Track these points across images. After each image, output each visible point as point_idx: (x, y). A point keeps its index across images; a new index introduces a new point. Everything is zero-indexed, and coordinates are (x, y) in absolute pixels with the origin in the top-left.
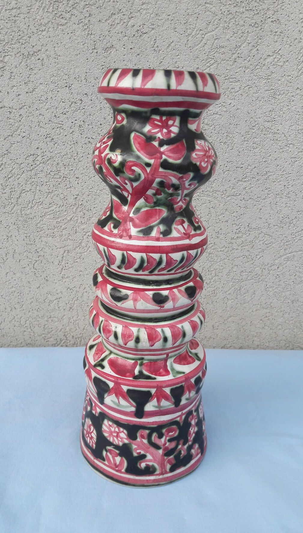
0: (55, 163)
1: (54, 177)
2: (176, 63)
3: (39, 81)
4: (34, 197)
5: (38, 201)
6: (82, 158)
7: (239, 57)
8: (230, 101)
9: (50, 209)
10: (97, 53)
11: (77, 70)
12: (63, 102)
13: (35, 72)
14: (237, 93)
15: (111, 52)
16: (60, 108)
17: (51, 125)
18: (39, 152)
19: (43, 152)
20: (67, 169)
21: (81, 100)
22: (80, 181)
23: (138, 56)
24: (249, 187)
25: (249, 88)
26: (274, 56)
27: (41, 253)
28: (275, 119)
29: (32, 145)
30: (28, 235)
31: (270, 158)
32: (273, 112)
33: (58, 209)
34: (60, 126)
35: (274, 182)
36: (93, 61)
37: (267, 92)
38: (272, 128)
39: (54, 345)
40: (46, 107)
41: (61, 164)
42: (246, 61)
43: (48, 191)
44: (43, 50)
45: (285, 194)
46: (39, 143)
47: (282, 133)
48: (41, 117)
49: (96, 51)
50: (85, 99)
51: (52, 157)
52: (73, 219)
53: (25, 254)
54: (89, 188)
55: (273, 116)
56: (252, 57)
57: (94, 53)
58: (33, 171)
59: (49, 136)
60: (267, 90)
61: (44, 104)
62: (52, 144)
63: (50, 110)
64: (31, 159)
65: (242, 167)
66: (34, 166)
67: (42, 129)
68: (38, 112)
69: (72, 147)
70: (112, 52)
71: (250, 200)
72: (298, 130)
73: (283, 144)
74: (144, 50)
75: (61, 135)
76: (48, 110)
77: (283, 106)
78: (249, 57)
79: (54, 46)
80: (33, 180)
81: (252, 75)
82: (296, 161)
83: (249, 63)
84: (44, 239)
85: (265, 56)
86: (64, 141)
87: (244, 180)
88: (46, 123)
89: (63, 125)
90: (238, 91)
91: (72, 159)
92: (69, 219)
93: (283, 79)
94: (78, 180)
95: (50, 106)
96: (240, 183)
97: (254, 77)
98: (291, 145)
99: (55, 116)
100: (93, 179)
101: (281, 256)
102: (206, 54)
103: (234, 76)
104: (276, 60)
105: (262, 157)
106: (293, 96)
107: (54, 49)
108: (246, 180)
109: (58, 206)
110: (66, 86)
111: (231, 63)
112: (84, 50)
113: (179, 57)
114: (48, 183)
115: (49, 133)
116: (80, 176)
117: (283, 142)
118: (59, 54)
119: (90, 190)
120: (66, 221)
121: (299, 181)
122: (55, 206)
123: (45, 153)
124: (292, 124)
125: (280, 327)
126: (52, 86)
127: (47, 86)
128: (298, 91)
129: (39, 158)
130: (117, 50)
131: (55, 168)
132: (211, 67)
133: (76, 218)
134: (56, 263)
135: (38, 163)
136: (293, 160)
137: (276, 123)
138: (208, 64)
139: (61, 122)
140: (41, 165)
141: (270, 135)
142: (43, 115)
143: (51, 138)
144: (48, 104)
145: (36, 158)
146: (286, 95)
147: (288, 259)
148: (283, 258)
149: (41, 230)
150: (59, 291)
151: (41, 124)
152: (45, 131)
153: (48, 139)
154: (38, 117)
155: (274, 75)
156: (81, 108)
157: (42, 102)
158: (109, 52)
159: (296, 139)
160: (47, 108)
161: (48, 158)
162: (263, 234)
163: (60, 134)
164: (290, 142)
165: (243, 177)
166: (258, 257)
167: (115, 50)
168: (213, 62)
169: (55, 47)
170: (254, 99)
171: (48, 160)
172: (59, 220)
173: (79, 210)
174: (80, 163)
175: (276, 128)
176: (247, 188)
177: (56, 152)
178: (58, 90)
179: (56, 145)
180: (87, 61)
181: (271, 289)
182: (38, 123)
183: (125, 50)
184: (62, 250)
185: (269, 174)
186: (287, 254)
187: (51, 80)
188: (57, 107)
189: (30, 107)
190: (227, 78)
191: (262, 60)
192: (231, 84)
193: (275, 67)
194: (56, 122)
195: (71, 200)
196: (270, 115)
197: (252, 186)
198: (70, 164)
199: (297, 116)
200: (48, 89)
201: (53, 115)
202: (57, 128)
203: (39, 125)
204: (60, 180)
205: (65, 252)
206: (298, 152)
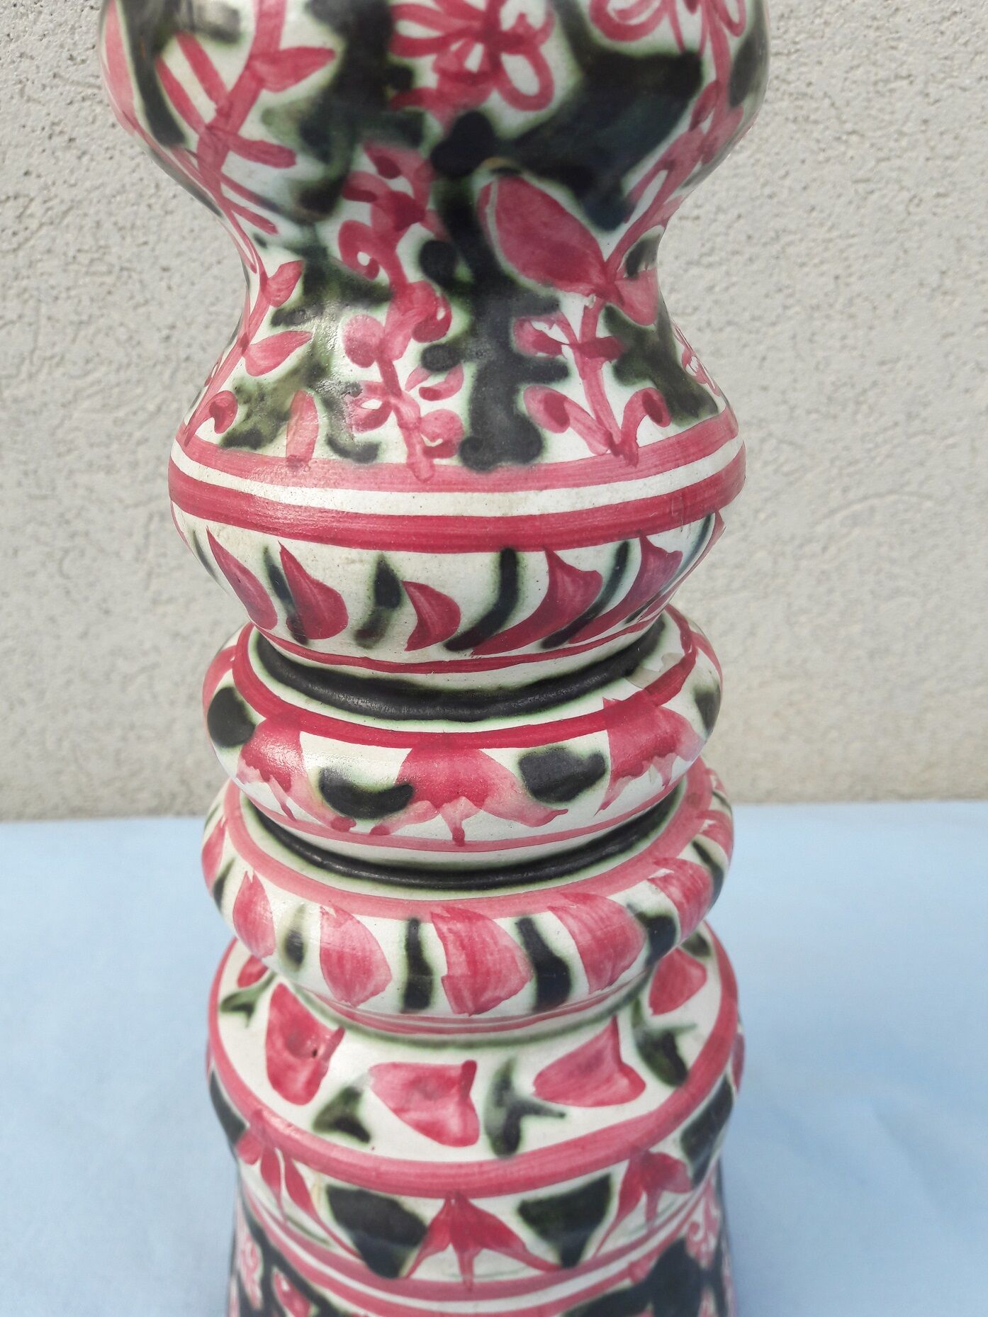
0: (89, 223)
1: (93, 269)
4: (35, 340)
5: (48, 354)
6: (174, 202)
9: (90, 379)
12: (92, 8)
16: (84, 29)
17: (60, 89)
18: (32, 186)
19: (46, 187)
20: (129, 240)
22: (176, 279)
24: (724, 285)
27: (79, 525)
28: (798, 47)
29: (7, 162)
30: (32, 466)
31: (787, 182)
32: (792, 22)
33: (113, 378)
34: (90, 91)
35: (803, 265)
38: (791, 77)
39: (155, 811)
40: (39, 28)
41: (107, 225)
43: (75, 318)
45: (838, 306)
46: (29, 155)
47: (821, 94)
48: (26, 63)
51: (75, 204)
52: (164, 408)
53: (30, 529)
54: (208, 301)
55: (792, 34)
58: (21, 253)
59: (57, 129)
61: (31, 17)
62: (71, 156)
63: (51, 38)
64: (10, 211)
65: (697, 218)
67: (32, 106)
68: (13, 46)
69: (138, 165)
71: (729, 329)
72: (876, 83)
73: (827, 133)
75: (98, 123)
76: (45, 41)
80: (25, 283)
82: (872, 192)
84: (83, 479)
86: (110, 145)
87: (706, 260)
88: (44, 87)
89: (99, 88)
91: (143, 208)
92: (151, 407)
94: (170, 278)
95: (51, 26)
96: (694, 271)
98: (854, 138)
99: (71, 58)
100: (215, 270)
101: (832, 512)
105: (762, 180)
108: (711, 259)
109: (114, 367)
114: (73, 293)
115: (56, 120)
116: (174, 263)
117: (827, 128)
119: (213, 309)
120: (142, 416)
121: (882, 261)
122: (104, 369)
123: (53, 190)
124: (855, 62)
125: (834, 734)
129: (35, 208)
131: (89, 242)
133: (174, 406)
134: (128, 555)
135: (33, 224)
136: (861, 188)
137: (802, 60)
139: (92, 80)
140: (44, 231)
141: (785, 104)
142: (32, 58)
143: (66, 137)
144: (42, 16)
145: (26, 208)
147: (855, 520)
148: (839, 517)
149: (69, 451)
150: (147, 645)
151: (29, 90)
152: (44, 112)
153: (59, 141)
154: (16, 64)
157: (22, 10)
159: (869, 116)
160: (41, 33)
161: (64, 208)
162: (773, 442)
163: (93, 122)
164: (849, 127)
165: (705, 250)
166: (762, 516)
171: (65, 213)
172: (121, 413)
173: (181, 376)
174: (169, 218)
175: (802, 77)
176: (717, 289)
177: (88, 184)
179: (85, 159)
181: (803, 619)
182: (19, 86)
184: (142, 513)
185: (786, 239)
186: (850, 504)
188: (73, 28)
194: (76, 79)
195: (153, 345)
196: (782, 30)
197: (734, 279)
198: (139, 223)
199: (872, 34)
201: (65, 55)
202: (84, 99)
203: (22, 92)
204: (109, 280)
205: (151, 517)
206: (879, 161)
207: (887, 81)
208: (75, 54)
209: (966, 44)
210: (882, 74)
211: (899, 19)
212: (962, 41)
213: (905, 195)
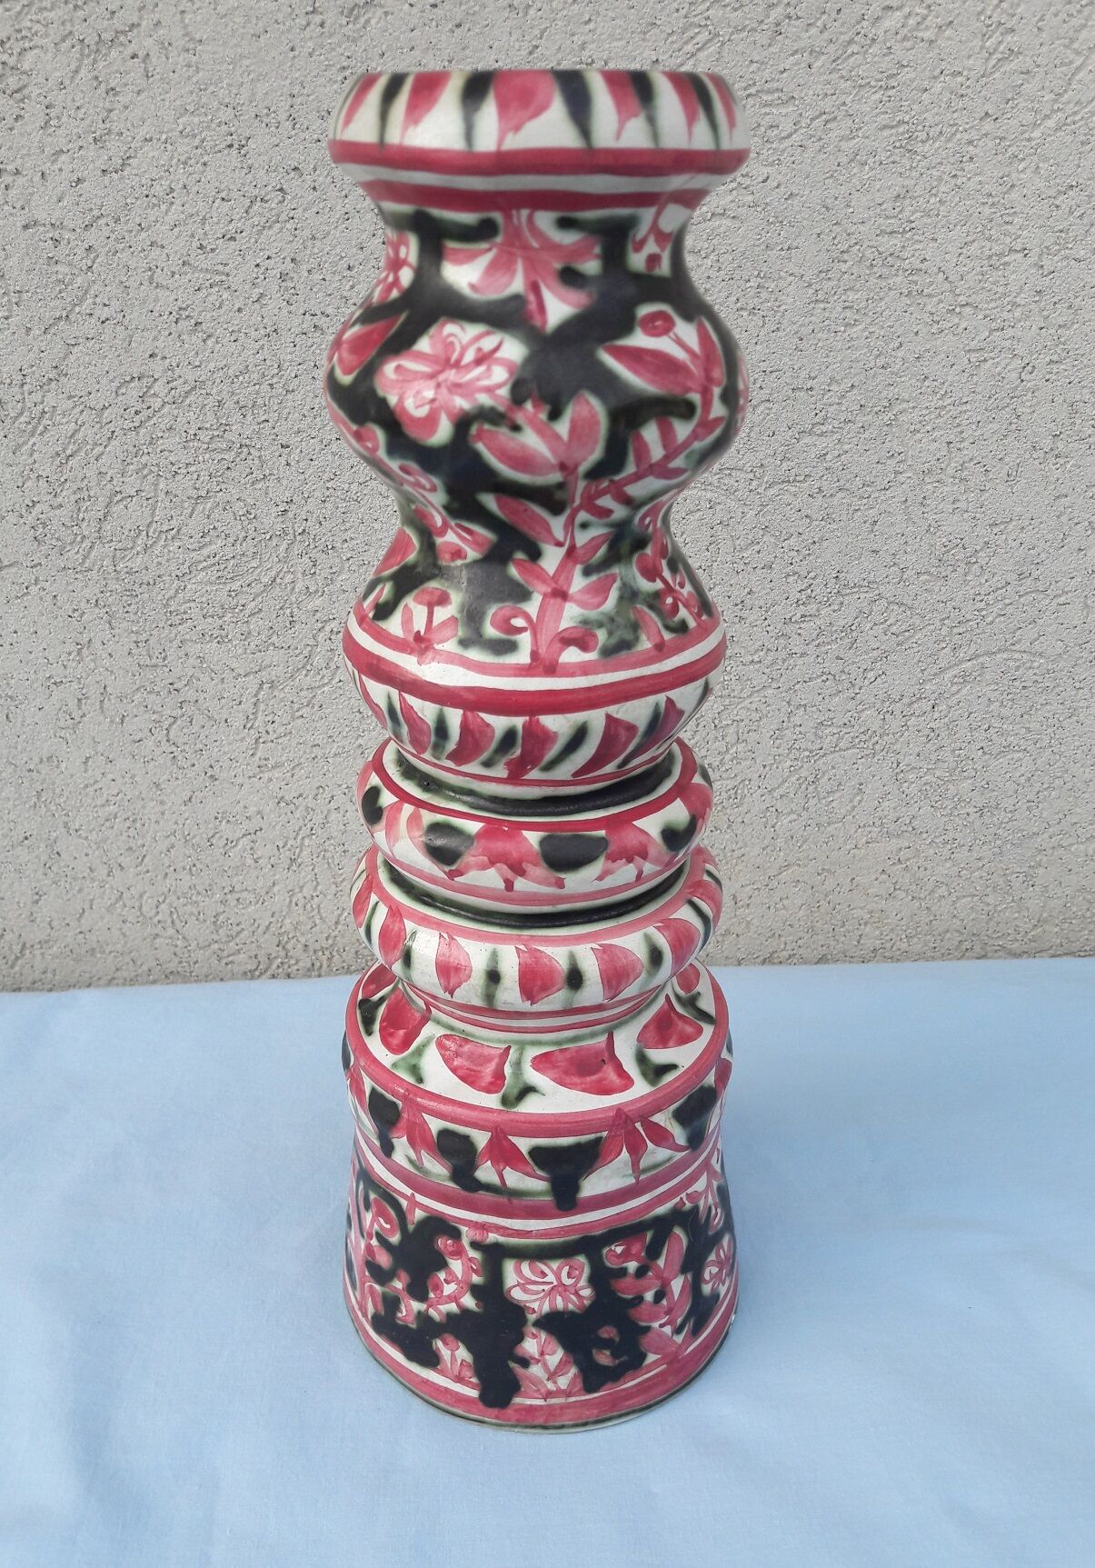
0: (211, 401)
1: (212, 446)
2: (583, 47)
3: (142, 132)
4: (153, 515)
5: (165, 528)
6: (296, 382)
7: (789, 17)
8: (765, 171)
9: (205, 552)
10: (322, 25)
11: (262, 88)
12: (223, 199)
13: (123, 99)
14: (787, 143)
15: (368, 21)
16: (215, 220)
17: (188, 277)
18: (157, 367)
19: (171, 368)
20: (249, 418)
21: (281, 190)
22: (295, 456)
23: (458, 31)
24: (837, 453)
25: (827, 122)
26: (907, 10)
27: (190, 694)
28: (913, 225)
29: (133, 345)
30: (144, 637)
31: (900, 353)
32: (908, 201)
33: (229, 552)
34: (218, 278)
35: (916, 431)
36: (311, 55)
37: (886, 133)
38: (905, 254)
39: (250, 975)
40: (170, 219)
41: (229, 404)
42: (813, 31)
43: (194, 493)
44: (144, 23)
45: (950, 471)
46: (155, 339)
47: (936, 270)
48: (156, 252)
49: (317, 19)
50: (292, 184)
51: (198, 384)
52: (278, 580)
53: (138, 697)
54: (325, 477)
55: (907, 213)
56: (834, 15)
57: (312, 27)
58: (143, 431)
59: (184, 314)
60: (885, 127)
61: (164, 207)
62: (196, 339)
63: (182, 228)
64: (133, 391)
65: (811, 389)
66: (145, 413)
67: (160, 292)
68: (144, 235)
69: (262, 347)
70: (373, 22)
71: (840, 495)
72: (990, 257)
73: (942, 305)
74: (477, 8)
75: (225, 308)
76: (176, 230)
77: (940, 179)
78: (824, 17)
79: (182, 8)
80: (145, 458)
81: (835, 76)
82: (985, 360)
83: (826, 35)
84: (194, 649)
85: (875, 9)
86: (236, 328)
87: (818, 430)
88: (173, 274)
89: (228, 275)
90: (790, 136)
91: (265, 387)
92: (265, 580)
93: (938, 87)
94: (289, 455)
95: (183, 216)
96: (807, 440)
97: (843, 85)
98: (968, 310)
99: (201, 247)
100: (334, 447)
101: (942, 670)
102: (683, 12)
103: (775, 85)
104: (912, 22)
105: (875, 352)
106: (970, 142)
107: (182, 21)
108: (824, 428)
109: (231, 540)
110: (230, 146)
111: (763, 39)
112: (280, 17)
113: (591, 26)
114: (193, 469)
115: (184, 306)
116: (294, 440)
117: (941, 301)
118: (198, 37)
119: (329, 485)
120: (257, 588)
121: (995, 426)
122: (220, 543)
123: (178, 371)
124: (969, 238)
126: (184, 147)
127: (169, 147)
128: (988, 126)
129: (159, 388)
130: (386, 13)
131: (211, 418)
132: (701, 55)
133: (289, 578)
134: (238, 723)
135: (157, 403)
136: (974, 357)
137: (916, 237)
138: (689, 48)
139: (220, 268)
140: (166, 410)
141: (899, 279)
142: (163, 247)
143: (193, 321)
144: (174, 207)
145: (149, 388)
146: (949, 140)
147: (964, 678)
148: (948, 675)
149: (182, 622)
150: (252, 810)
151: (158, 277)
152: (172, 299)
153: (184, 324)
154: (146, 252)
155: (908, 74)
156: (283, 217)
157: (154, 200)
158: (362, 20)
159: (983, 288)
160: (172, 224)
161: (187, 388)
162: (883, 602)
163: (220, 307)
164: (962, 299)
165: (817, 419)
166: (871, 675)
167: (380, 12)
168: (704, 36)
169: (183, 12)
170: (844, 160)
171: (188, 393)
172: (236, 586)
173: (296, 550)
174: (290, 396)
175: (917, 254)
176: (829, 457)
177: (211, 366)
178: (206, 158)
179: (210, 342)
180: (291, 54)
181: (911, 776)
182: (149, 273)
183: (414, 10)
184: (252, 682)
185: (896, 409)
186: (961, 662)
187: (181, 128)
188: (204, 218)
189: (117, 220)
190: (753, 90)
191: (865, 24)
192: (767, 110)
193: (908, 44)
194: (205, 266)
195: (270, 520)
196: (897, 210)
197: (846, 447)
198: (260, 401)
199: (987, 211)
200: (171, 158)
201: (196, 244)
202: (211, 286)
203: (151, 278)
204: (230, 456)
205: (261, 687)
206: (991, 331)
207: (1001, 255)
208: (204, 243)
209: (1081, 217)
210: (996, 249)
211: (1014, 195)
212: (1077, 214)
213: (1018, 363)
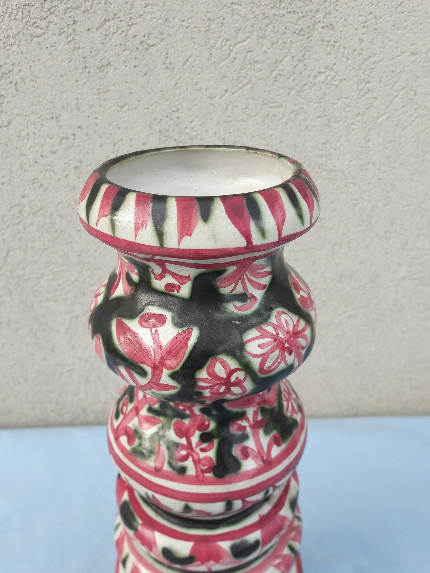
0: (48, 214)
1: (50, 230)
2: (197, 83)
3: (16, 111)
4: (26, 256)
5: (31, 260)
7: (280, 75)
8: (271, 132)
10: (89, 72)
11: (65, 96)
13: (7, 99)
14: (280, 122)
15: (108, 72)
16: (47, 146)
17: (37, 167)
18: (25, 201)
19: (31, 201)
20: (64, 220)
21: (74, 135)
23: (145, 77)
25: (296, 115)
26: (327, 73)
28: (330, 153)
29: (15, 193)
34: (49, 168)
35: (330, 229)
36: (85, 84)
37: (319, 119)
40: (28, 145)
41: (55, 215)
42: (290, 80)
43: (42, 248)
44: (15, 70)
45: (344, 244)
46: (24, 190)
47: (339, 170)
48: (23, 158)
49: (87, 70)
50: (79, 133)
51: (42, 208)
53: (23, 323)
55: (328, 149)
56: (298, 74)
57: (85, 73)
58: (20, 225)
59: (36, 181)
60: (319, 117)
61: (26, 141)
62: (41, 191)
63: (34, 149)
64: (16, 210)
66: (22, 218)
67: (26, 173)
68: (18, 151)
69: (68, 194)
70: (110, 72)
72: (360, 166)
73: (341, 183)
74: (153, 68)
75: (52, 179)
76: (31, 150)
77: (341, 137)
78: (294, 75)
79: (30, 65)
80: (22, 235)
81: (299, 98)
82: (358, 204)
83: (295, 82)
84: (45, 305)
85: (315, 73)
88: (31, 166)
89: (53, 166)
90: (281, 119)
92: (73, 280)
93: (340, 103)
94: (81, 235)
95: (34, 144)
97: (302, 101)
98: (352, 185)
99: (42, 156)
101: (341, 314)
102: (237, 72)
103: (274, 100)
104: (329, 78)
106: (353, 123)
107: (31, 69)
109: (58, 265)
110: (52, 118)
111: (269, 83)
112: (71, 69)
113: (200, 76)
114: (41, 239)
115: (36, 178)
118: (37, 76)
120: (69, 283)
121: (362, 228)
123: (34, 202)
124: (353, 159)
126: (33, 118)
127: (27, 118)
128: (359, 118)
129: (27, 209)
130: (116, 69)
131: (48, 221)
132: (245, 88)
134: (63, 332)
135: (26, 214)
136: (354, 202)
137: (332, 158)
138: (240, 85)
139: (50, 164)
140: (30, 217)
142: (26, 155)
143: (39, 184)
144: (30, 141)
145: (23, 209)
146: (344, 122)
147: (350, 317)
148: (343, 316)
149: (39, 295)
151: (24, 167)
152: (31, 175)
153: (36, 185)
154: (19, 158)
155: (327, 98)
156: (75, 145)
157: (22, 138)
158: (106, 71)
159: (358, 177)
160: (29, 147)
161: (38, 209)
163: (50, 179)
164: (350, 181)
167: (113, 68)
168: (246, 81)
169: (30, 66)
170: (303, 128)
171: (38, 211)
175: (332, 164)
177: (48, 201)
178: (42, 122)
179: (47, 192)
180: (76, 83)
181: (329, 351)
182: (21, 166)
183: (127, 68)
187: (31, 110)
189: (7, 145)
190: (266, 102)
191: (311, 78)
192: (271, 109)
193: (328, 86)
194: (43, 163)
199: (359, 149)
200: (28, 122)
201: (39, 154)
202: (47, 170)
203: (22, 168)
204: (56, 234)
206: (361, 193)
207: (365, 165)
208: (43, 154)
209: (396, 152)
210: (363, 163)
211: (370, 143)
212: (394, 150)
213: (371, 205)
